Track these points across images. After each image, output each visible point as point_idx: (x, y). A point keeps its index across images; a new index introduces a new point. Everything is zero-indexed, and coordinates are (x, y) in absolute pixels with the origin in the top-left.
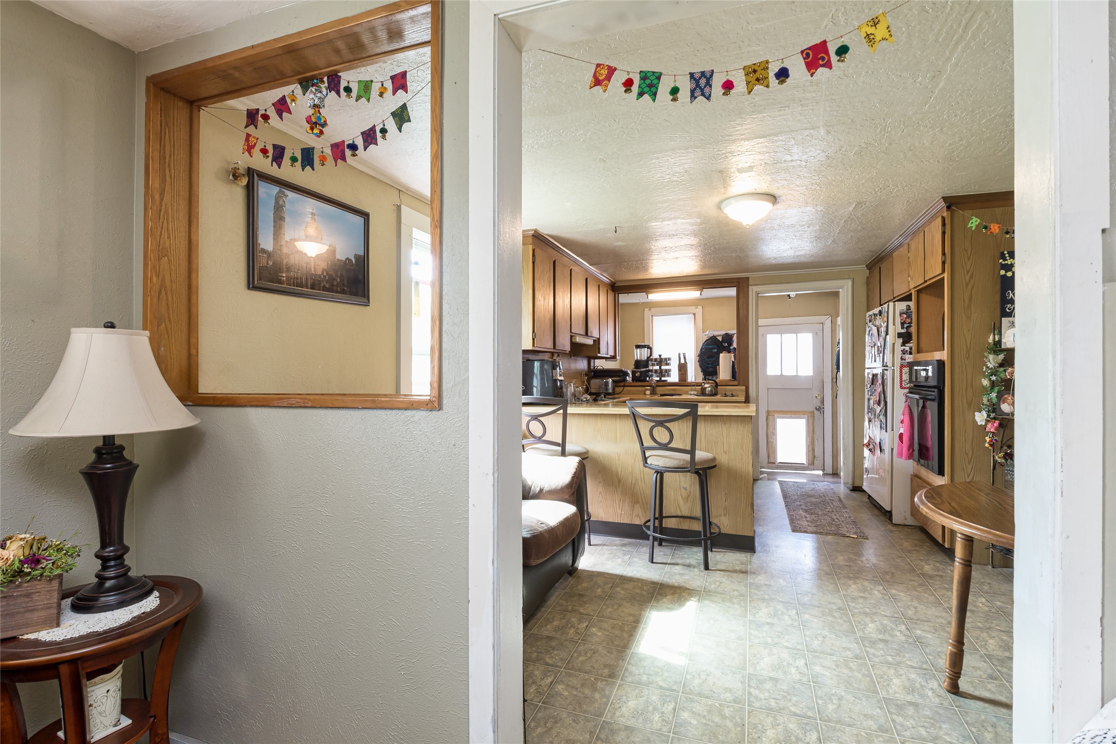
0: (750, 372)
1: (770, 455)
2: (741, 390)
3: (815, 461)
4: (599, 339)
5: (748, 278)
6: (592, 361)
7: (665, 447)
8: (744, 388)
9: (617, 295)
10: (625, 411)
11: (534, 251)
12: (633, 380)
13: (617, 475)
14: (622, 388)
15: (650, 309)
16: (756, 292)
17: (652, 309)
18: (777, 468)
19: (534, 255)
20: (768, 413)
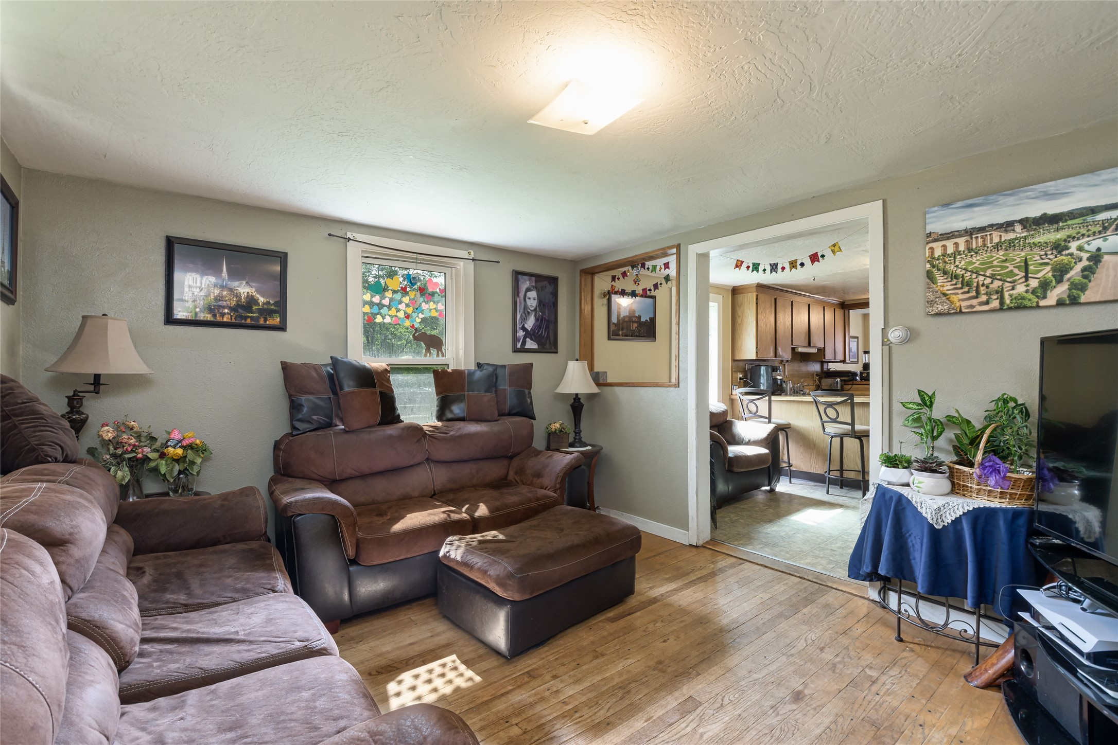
4: (824, 348)
6: (825, 366)
7: (834, 421)
9: (846, 311)
10: (810, 399)
11: (757, 296)
12: (861, 380)
13: (813, 442)
14: (850, 386)
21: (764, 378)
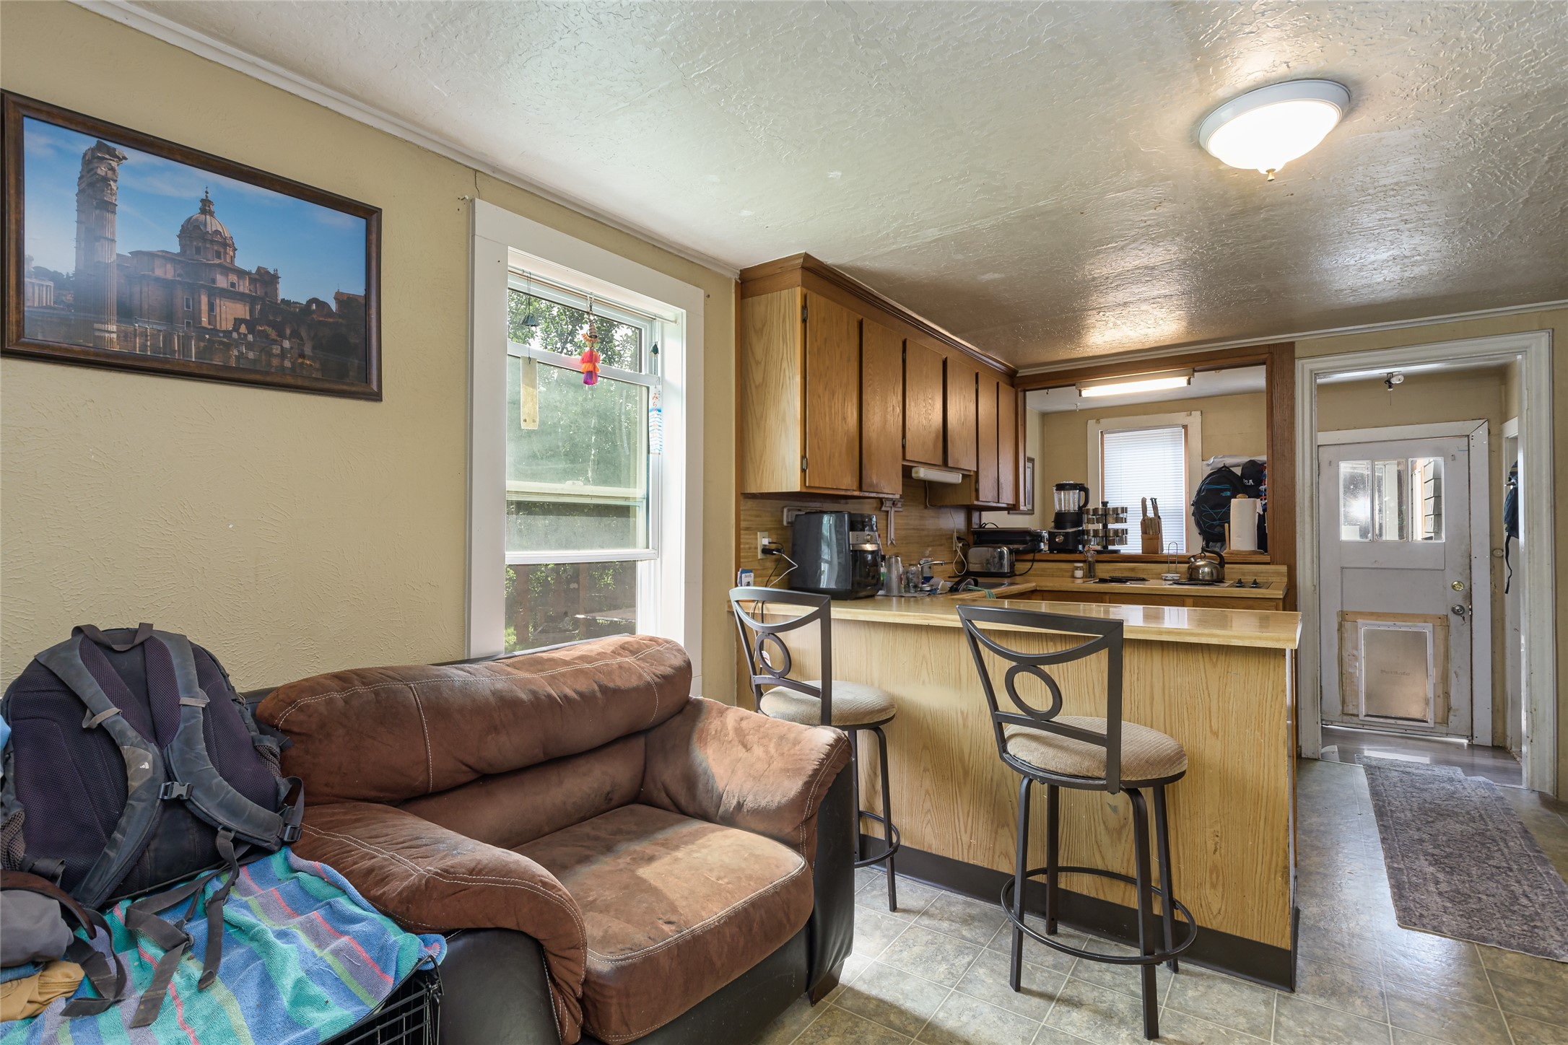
0: (1298, 535)
1: (1347, 700)
2: (1279, 574)
3: (1451, 718)
4: (977, 473)
5: (1293, 343)
6: (975, 515)
7: (1042, 720)
8: (1284, 569)
9: (1020, 395)
11: (805, 298)
12: (1051, 550)
13: (961, 759)
14: (1028, 565)
15: (1098, 421)
16: (1311, 371)
17: (1101, 420)
18: (1363, 725)
19: (804, 307)
20: (1343, 616)
21: (829, 546)
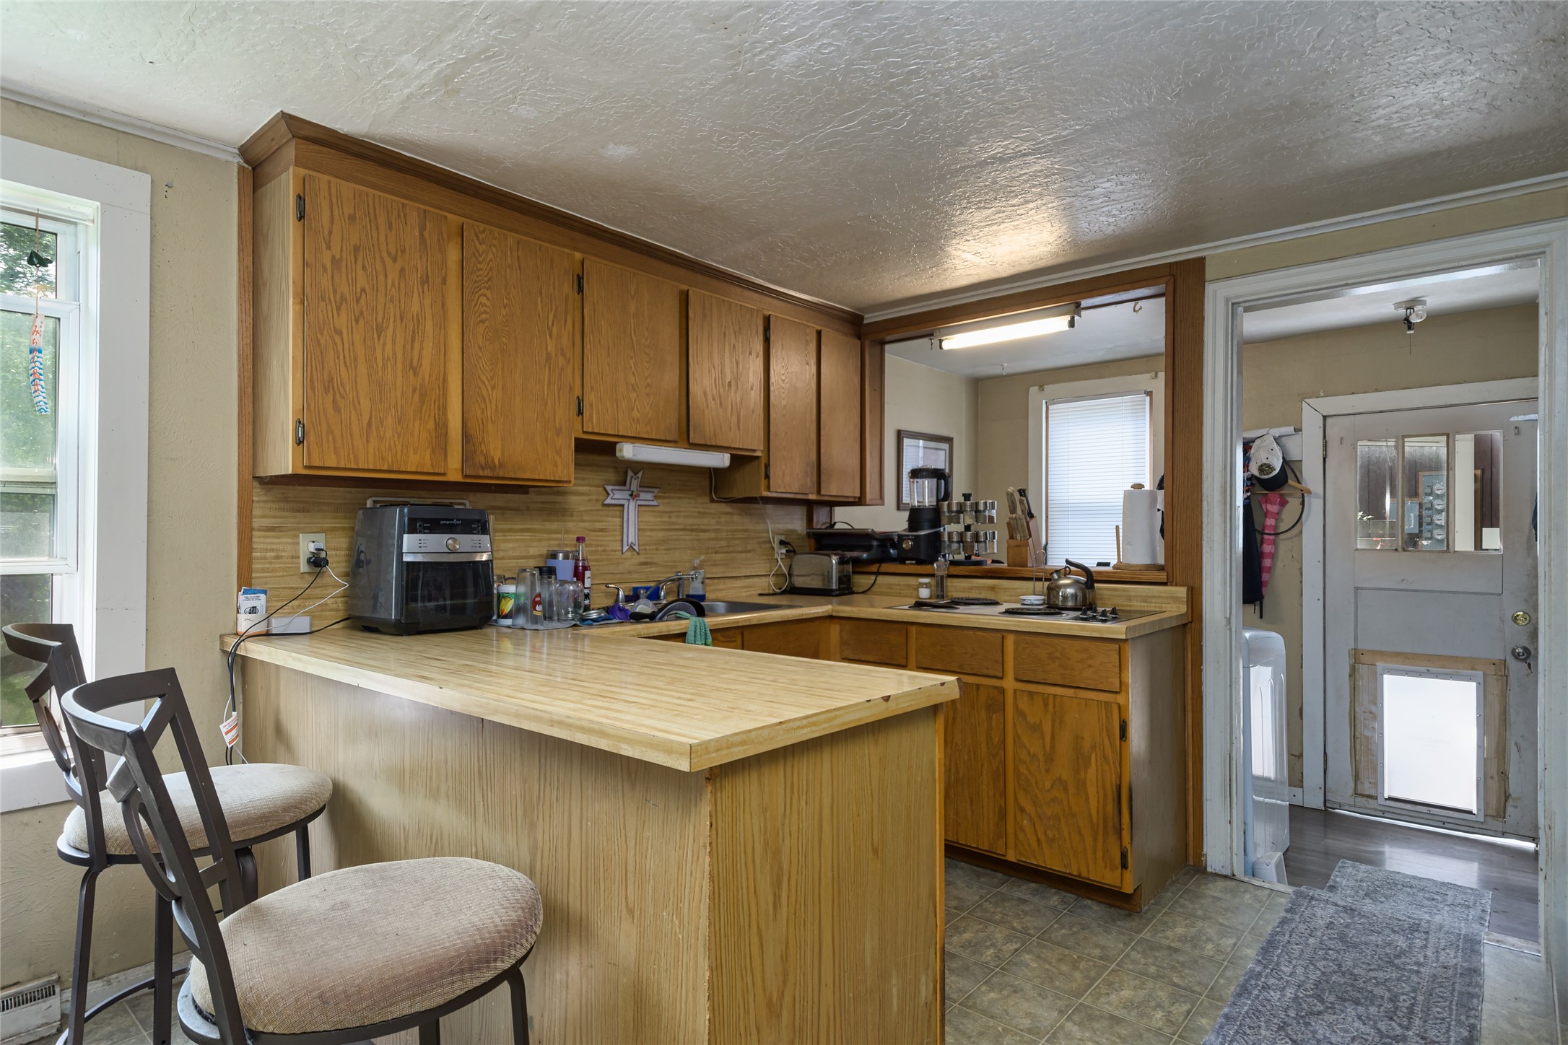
1: (1361, 775)
2: (1175, 599)
3: (1510, 810)
4: (766, 453)
5: (1201, 261)
8: (1182, 592)
9: (872, 350)
15: (1041, 388)
16: (1227, 300)
17: (1047, 387)
18: (1384, 812)
20: (1357, 656)
